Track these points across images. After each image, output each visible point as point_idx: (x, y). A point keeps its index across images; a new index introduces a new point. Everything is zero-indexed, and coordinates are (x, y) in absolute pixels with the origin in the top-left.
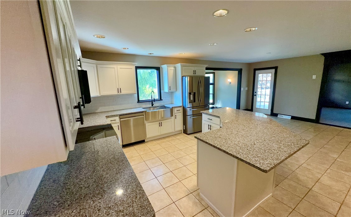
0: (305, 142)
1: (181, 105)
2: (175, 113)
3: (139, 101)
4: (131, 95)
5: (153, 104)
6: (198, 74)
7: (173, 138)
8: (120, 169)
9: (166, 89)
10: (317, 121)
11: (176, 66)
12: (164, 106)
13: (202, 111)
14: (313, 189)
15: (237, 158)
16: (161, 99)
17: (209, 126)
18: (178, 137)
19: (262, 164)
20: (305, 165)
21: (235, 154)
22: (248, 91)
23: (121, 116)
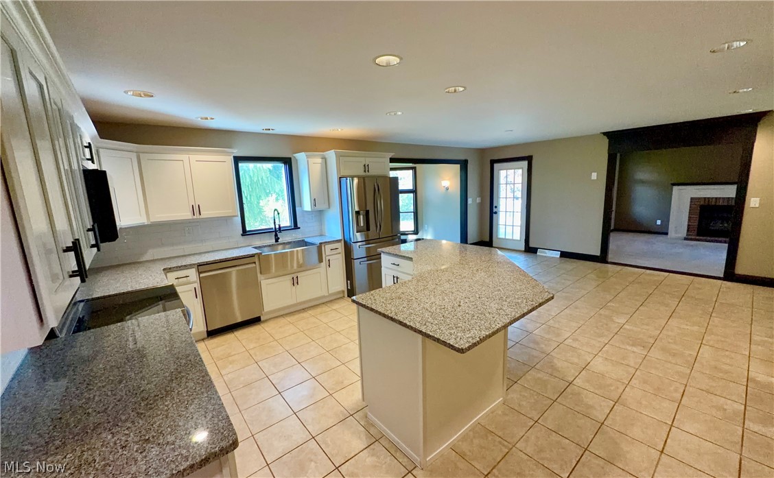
0: (546, 296)
1: (340, 237)
2: (327, 254)
3: (245, 232)
4: (226, 220)
5: (279, 238)
6: (373, 171)
7: (325, 308)
8: (180, 373)
9: (306, 205)
10: (602, 258)
11: (327, 157)
12: (303, 241)
13: (380, 249)
14: (575, 382)
15: (420, 332)
16: (296, 227)
17: (395, 279)
18: (336, 306)
19: (458, 339)
20: (569, 341)
21: (418, 326)
22: (481, 205)
23: (200, 267)
